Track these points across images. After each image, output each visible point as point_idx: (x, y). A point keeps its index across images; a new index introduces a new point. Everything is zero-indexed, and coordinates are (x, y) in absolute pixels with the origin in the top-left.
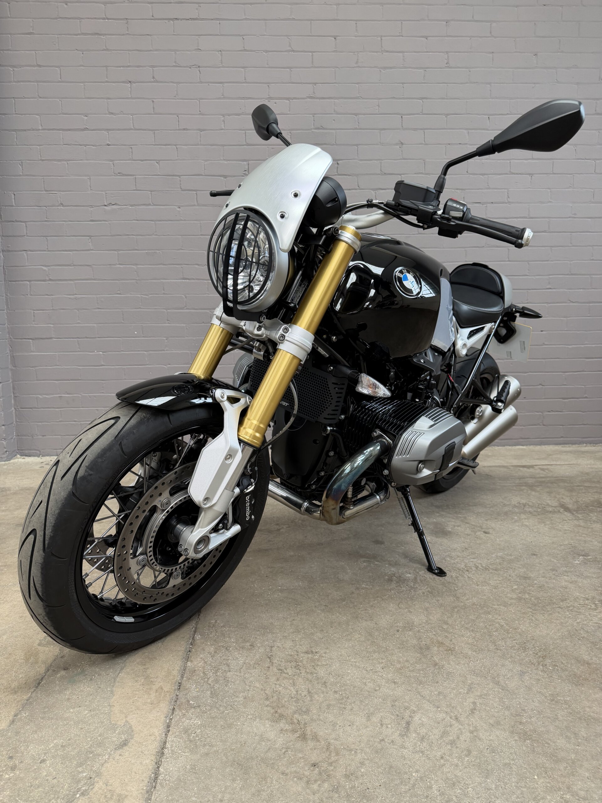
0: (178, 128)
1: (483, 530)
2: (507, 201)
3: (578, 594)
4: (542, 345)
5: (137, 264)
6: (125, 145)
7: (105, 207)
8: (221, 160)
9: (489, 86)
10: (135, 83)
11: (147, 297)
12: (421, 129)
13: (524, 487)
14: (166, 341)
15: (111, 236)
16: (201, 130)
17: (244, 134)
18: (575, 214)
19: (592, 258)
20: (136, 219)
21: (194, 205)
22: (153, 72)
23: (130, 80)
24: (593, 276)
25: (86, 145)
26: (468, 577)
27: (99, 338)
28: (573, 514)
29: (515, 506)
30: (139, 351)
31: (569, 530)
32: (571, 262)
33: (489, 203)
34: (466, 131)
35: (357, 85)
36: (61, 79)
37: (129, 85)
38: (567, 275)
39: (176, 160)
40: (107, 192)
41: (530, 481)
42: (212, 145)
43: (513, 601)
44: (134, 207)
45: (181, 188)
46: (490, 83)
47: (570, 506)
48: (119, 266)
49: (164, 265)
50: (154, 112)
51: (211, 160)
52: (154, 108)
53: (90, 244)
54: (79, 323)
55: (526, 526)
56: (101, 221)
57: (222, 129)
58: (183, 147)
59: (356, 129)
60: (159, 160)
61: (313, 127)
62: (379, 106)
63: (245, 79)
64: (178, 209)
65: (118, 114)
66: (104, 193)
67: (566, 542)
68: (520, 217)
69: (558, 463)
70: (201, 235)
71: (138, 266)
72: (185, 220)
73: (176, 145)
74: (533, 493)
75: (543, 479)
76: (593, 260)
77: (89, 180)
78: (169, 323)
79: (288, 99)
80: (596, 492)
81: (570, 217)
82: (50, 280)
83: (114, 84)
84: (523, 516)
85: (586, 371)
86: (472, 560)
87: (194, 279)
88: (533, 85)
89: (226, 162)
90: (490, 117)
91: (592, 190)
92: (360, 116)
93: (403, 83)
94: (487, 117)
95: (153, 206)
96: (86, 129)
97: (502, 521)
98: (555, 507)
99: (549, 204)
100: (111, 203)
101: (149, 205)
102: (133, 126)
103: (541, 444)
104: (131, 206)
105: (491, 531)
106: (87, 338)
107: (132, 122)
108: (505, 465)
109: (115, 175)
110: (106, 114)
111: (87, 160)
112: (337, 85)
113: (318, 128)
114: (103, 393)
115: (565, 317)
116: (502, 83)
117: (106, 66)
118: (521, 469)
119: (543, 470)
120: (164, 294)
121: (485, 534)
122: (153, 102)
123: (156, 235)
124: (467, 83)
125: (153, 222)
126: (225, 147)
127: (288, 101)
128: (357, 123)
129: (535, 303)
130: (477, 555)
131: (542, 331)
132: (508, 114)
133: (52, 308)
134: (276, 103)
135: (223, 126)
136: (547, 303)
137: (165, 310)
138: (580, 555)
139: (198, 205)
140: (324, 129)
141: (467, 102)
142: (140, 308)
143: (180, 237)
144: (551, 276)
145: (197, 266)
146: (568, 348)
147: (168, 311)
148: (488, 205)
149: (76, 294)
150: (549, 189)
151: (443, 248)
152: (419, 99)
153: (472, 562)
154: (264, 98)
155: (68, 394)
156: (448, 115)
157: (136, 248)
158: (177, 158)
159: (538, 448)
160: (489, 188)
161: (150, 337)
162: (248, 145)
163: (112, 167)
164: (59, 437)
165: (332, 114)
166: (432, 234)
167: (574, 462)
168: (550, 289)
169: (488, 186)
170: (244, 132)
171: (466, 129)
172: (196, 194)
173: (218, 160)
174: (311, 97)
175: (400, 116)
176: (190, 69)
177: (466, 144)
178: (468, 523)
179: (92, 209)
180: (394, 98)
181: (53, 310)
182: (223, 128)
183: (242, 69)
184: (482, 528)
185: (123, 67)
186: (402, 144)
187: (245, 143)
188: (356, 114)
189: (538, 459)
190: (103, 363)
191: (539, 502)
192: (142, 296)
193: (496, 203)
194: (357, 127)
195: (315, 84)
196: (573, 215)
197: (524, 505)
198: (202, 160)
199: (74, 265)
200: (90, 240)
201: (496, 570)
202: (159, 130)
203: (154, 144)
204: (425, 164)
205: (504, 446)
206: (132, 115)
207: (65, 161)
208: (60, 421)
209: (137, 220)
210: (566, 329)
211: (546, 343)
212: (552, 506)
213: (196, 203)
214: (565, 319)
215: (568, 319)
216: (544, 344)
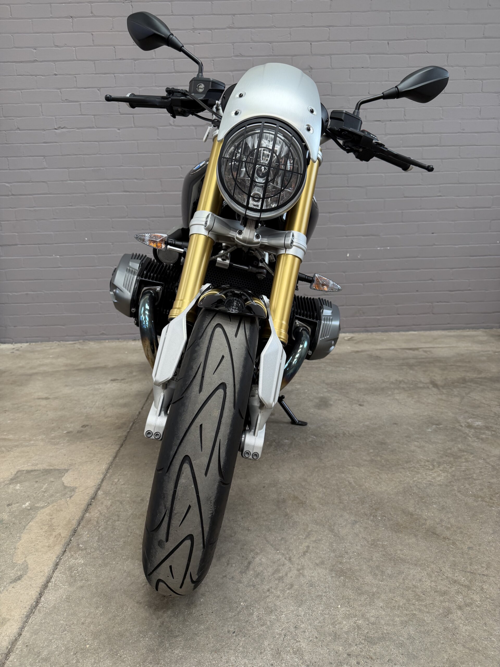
0: (115, 58)
1: (359, 403)
2: (403, 119)
3: (422, 457)
4: (432, 246)
5: (84, 180)
6: (70, 75)
7: (56, 130)
8: (153, 86)
9: (388, 13)
10: (75, 18)
11: (94, 208)
12: (328, 55)
13: (404, 367)
14: (112, 246)
15: (62, 155)
16: (135, 60)
17: (173, 63)
18: (463, 130)
19: (477, 169)
20: (82, 140)
21: (132, 127)
22: (91, 7)
23: (72, 15)
24: (479, 185)
25: (36, 76)
26: (335, 442)
27: (56, 244)
28: (439, 389)
29: (392, 383)
30: (90, 254)
31: (431, 403)
32: (459, 173)
33: (388, 121)
34: (367, 56)
35: (271, 15)
36: (11, 15)
37: (71, 20)
38: (456, 184)
39: (115, 87)
40: (56, 117)
41: (412, 361)
42: (145, 73)
43: (366, 463)
44: (80, 130)
45: (120, 112)
46: (389, 11)
47: (439, 383)
48: (69, 182)
49: (108, 180)
50: (93, 44)
51: (145, 87)
52: (93, 40)
53: (45, 163)
54: (38, 232)
55: (397, 399)
56: (52, 143)
57: (153, 59)
58: (120, 75)
59: (271, 56)
60: (100, 88)
61: (233, 55)
62: (290, 34)
63: (172, 12)
64: (118, 131)
65: (63, 47)
66: (54, 118)
67: (426, 413)
68: (415, 133)
69: (440, 346)
70: (139, 153)
71: (86, 182)
72: (124, 141)
73: (114, 74)
74: (411, 372)
75: (423, 360)
76: (478, 170)
77: (40, 106)
78: (113, 230)
79: (210, 29)
80: (465, 371)
81: (459, 133)
82: (13, 195)
83: (58, 19)
84: (396, 391)
85: (470, 268)
86: (342, 428)
87: (133, 192)
88: (428, 12)
89: (158, 88)
90: (389, 42)
91: (479, 108)
92: (274, 44)
93: (312, 13)
94: (387, 42)
95: (96, 128)
96: (35, 61)
97: (377, 395)
98: (426, 383)
99: (441, 121)
100: (60, 127)
101: (93, 128)
102: (76, 57)
103: (431, 329)
104: (78, 129)
105: (365, 404)
106: (46, 244)
107: (74, 53)
108: (395, 347)
109: (63, 101)
110: (52, 47)
111: (38, 88)
112: (253, 15)
113: (237, 56)
114: (61, 290)
115: (452, 221)
116: (401, 11)
117: (50, 3)
118: (407, 351)
119: (426, 352)
120: (108, 205)
121: (359, 407)
122: (92, 35)
123: (99, 154)
124: (369, 11)
125: (97, 143)
126: (156, 75)
127: (210, 31)
128: (272, 51)
129: (427, 209)
130: (347, 424)
131: (433, 233)
132: (405, 39)
133: (15, 219)
134: (199, 33)
135: (154, 55)
136: (438, 209)
137: (110, 219)
138: (433, 424)
139: (135, 127)
140: (242, 56)
141: (369, 29)
142: (89, 218)
143: (121, 155)
144: (441, 185)
145: (135, 180)
146: (455, 247)
147: (113, 220)
148: (387, 122)
149: (35, 207)
150: (441, 107)
152: (326, 27)
153: (342, 429)
154: (188, 29)
155: (33, 291)
156: (352, 41)
157: (84, 166)
158: (115, 85)
159: (427, 333)
160: (388, 108)
161: (98, 242)
162: (176, 72)
163: (60, 95)
164: (28, 327)
165: (249, 42)
167: (454, 345)
168: (441, 196)
169: (387, 105)
170: (172, 60)
171: (368, 54)
172: (133, 117)
173: (151, 87)
174: (230, 27)
175: (309, 43)
176: (123, 4)
177: (368, 67)
178: (348, 397)
179: (44, 132)
180: (304, 26)
181: (17, 220)
182: (154, 57)
183: (169, 3)
184: (359, 402)
185: (65, 3)
186: (311, 68)
187: (173, 71)
188: (270, 42)
189: (425, 343)
190: (60, 265)
191: (413, 379)
192: (91, 207)
193: (394, 121)
194: (272, 54)
195: (234, 15)
197: (400, 382)
198: (137, 87)
199: (32, 182)
200: (44, 159)
201: (360, 436)
202: (98, 60)
203: (95, 73)
204: (331, 87)
205: (398, 331)
206: (75, 47)
207: (19, 90)
208: (28, 314)
209: (84, 142)
211: (436, 244)
212: (423, 383)
213: (133, 125)
214: (453, 222)
215: (456, 222)
216: (434, 245)
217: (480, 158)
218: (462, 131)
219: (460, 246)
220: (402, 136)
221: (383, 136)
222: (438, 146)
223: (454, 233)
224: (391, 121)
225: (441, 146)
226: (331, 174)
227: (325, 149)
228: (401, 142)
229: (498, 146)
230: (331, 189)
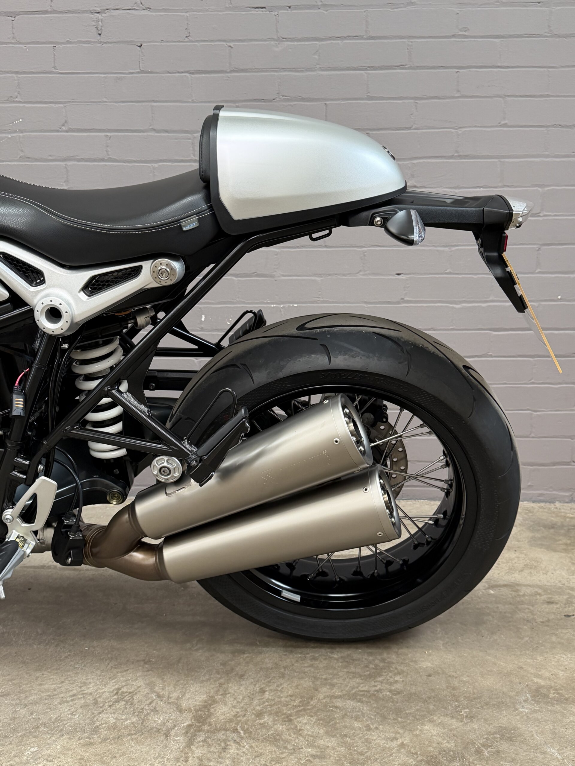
2: (320, 3)
4: (398, 303)
18: (466, 29)
19: (503, 122)
32: (459, 131)
33: (282, 8)
38: (451, 157)
68: (349, 37)
76: (505, 125)
81: (454, 36)
85: (491, 356)
99: (409, 8)
131: (398, 274)
144: (415, 162)
146: (453, 308)
148: (280, 11)
151: (193, 102)
166: (169, 73)
193: (297, 7)
196: (461, 31)
210: (448, 271)
214: (447, 249)
215: (453, 249)
216: (403, 301)
217: (508, 96)
218: (461, 33)
219: (464, 305)
220: (317, 42)
221: (272, 42)
222: (406, 69)
223: (450, 273)
224: (290, 7)
225: (411, 68)
226: (154, 130)
227: (138, 73)
228: (316, 57)
229: (550, 70)
230: (156, 165)
